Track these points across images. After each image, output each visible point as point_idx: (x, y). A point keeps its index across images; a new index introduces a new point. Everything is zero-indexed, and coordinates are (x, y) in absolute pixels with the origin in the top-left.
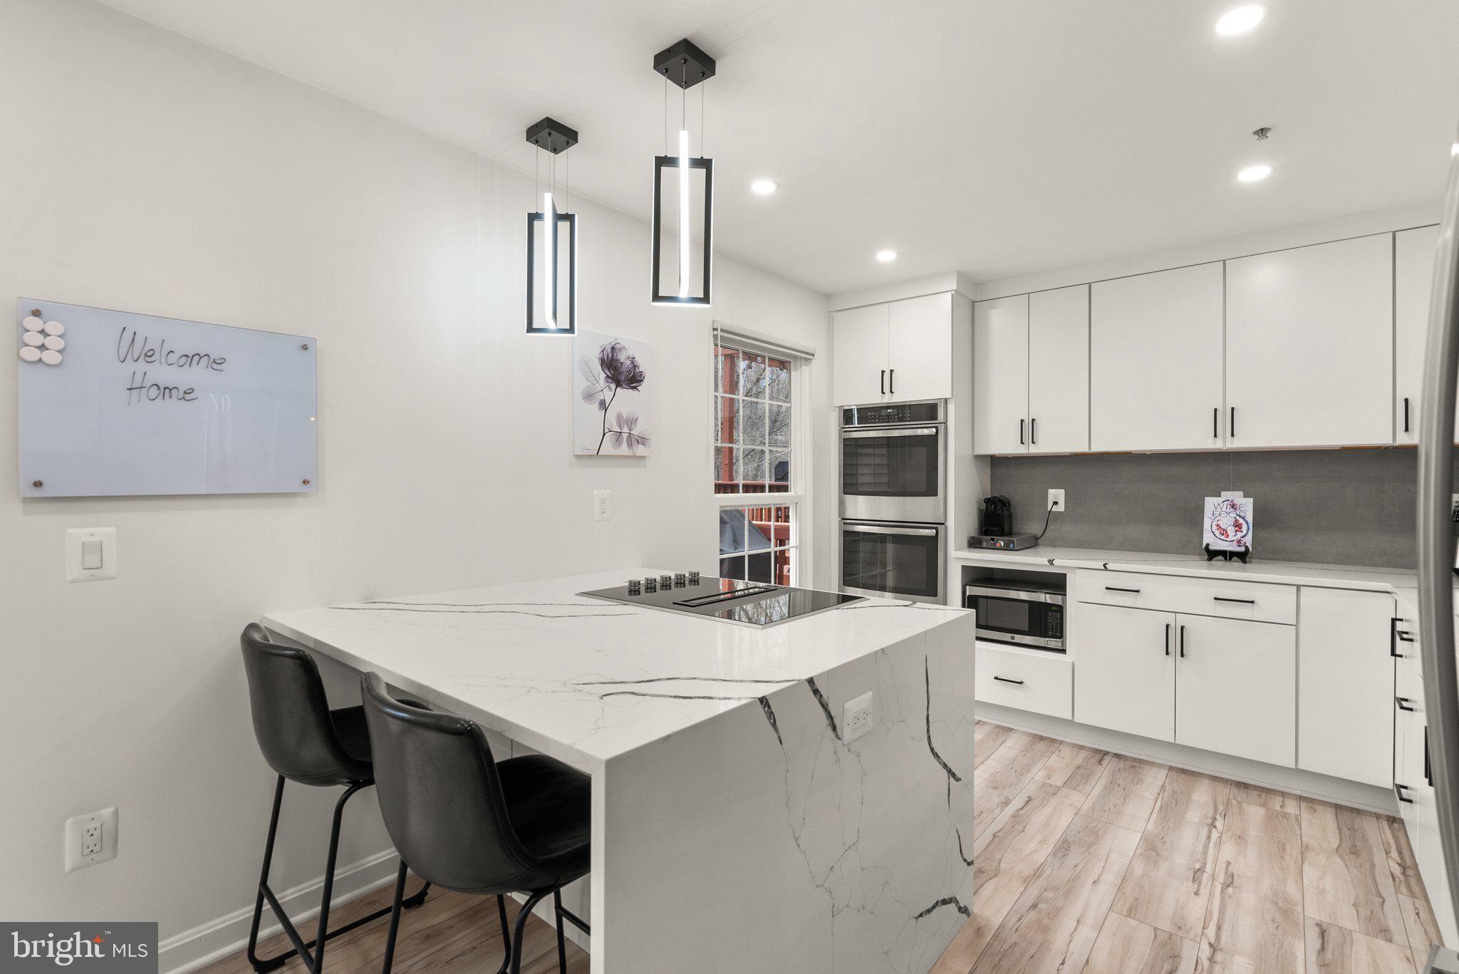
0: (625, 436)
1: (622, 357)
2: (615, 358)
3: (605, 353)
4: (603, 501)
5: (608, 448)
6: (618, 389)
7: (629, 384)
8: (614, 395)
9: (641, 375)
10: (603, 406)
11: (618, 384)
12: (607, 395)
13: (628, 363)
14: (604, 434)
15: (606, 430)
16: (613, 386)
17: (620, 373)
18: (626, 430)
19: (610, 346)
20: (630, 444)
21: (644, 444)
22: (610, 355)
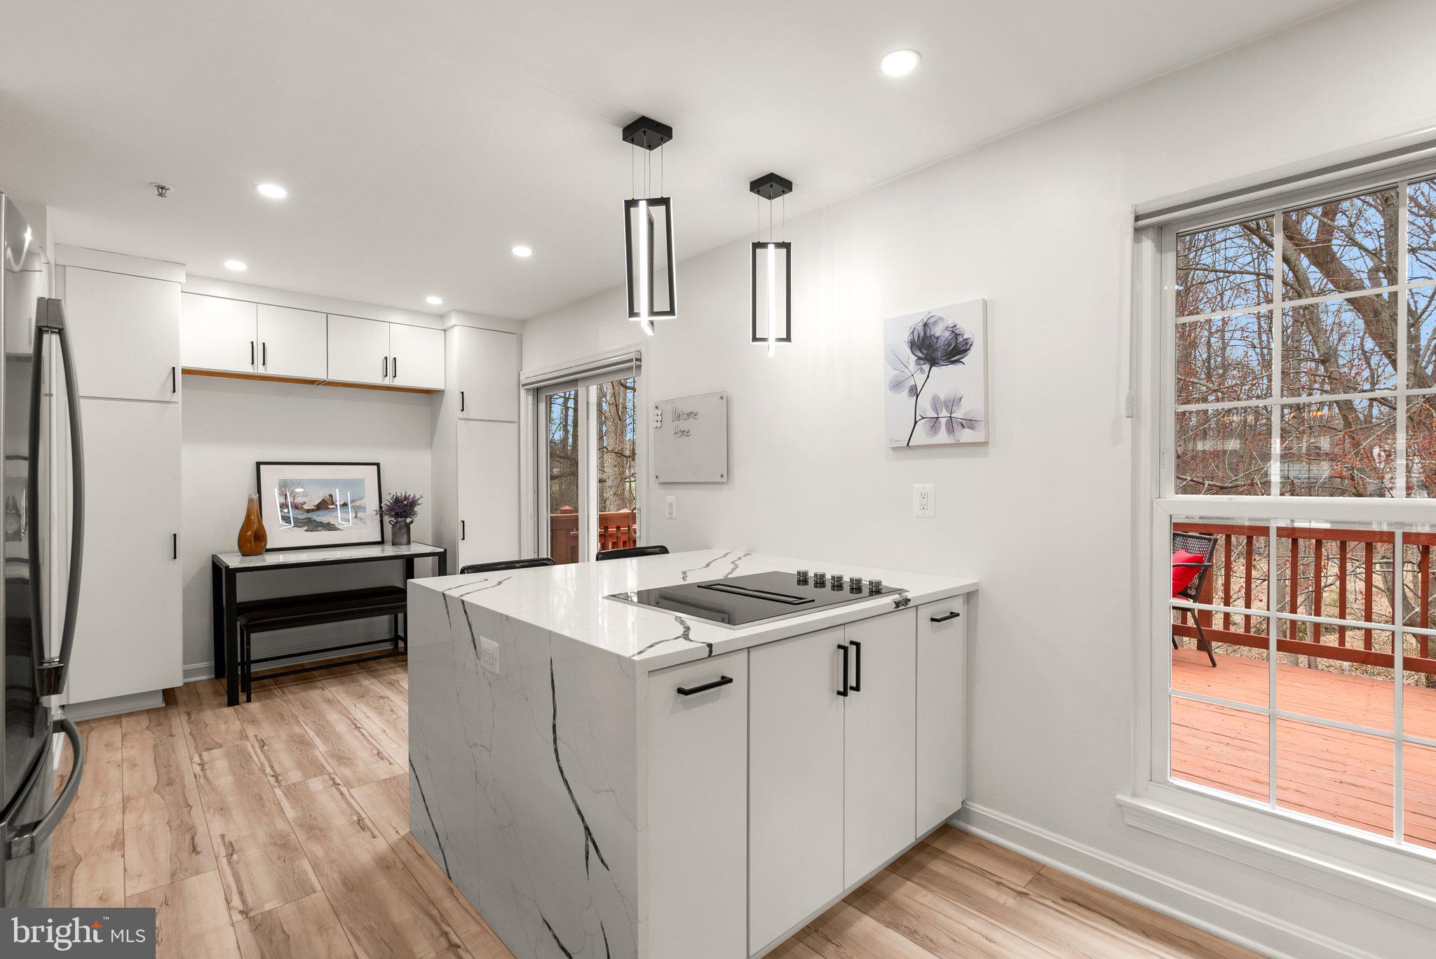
0: (943, 421)
1: (938, 331)
2: (928, 335)
3: (916, 333)
4: (924, 496)
5: (921, 437)
6: (933, 368)
7: (949, 358)
8: (928, 377)
9: (967, 344)
10: (915, 392)
11: (933, 362)
12: (919, 379)
13: (947, 334)
14: (916, 423)
15: (918, 418)
16: (926, 367)
17: (936, 350)
18: (944, 413)
19: (921, 324)
20: (950, 428)
21: (972, 428)
22: (922, 334)
